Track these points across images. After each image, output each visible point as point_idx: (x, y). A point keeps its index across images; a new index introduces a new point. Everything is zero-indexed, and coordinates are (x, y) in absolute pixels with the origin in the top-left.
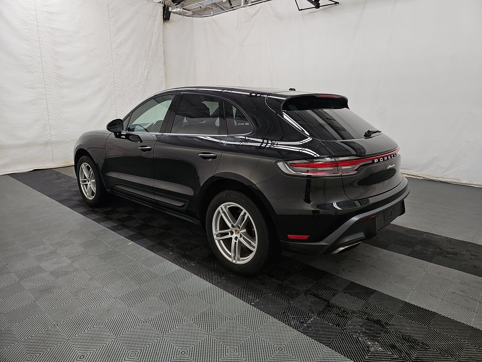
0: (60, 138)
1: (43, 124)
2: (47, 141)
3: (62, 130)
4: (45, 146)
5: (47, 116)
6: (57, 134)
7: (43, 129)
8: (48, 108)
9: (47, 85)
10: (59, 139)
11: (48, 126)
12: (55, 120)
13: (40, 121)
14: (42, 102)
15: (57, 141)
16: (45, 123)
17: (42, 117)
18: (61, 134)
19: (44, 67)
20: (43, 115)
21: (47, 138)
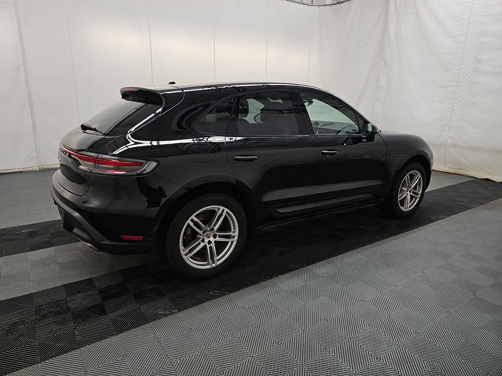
0: (457, 141)
1: (442, 125)
2: (441, 142)
3: (461, 133)
4: (439, 147)
5: (449, 117)
6: (454, 137)
7: (442, 129)
8: (453, 109)
9: (460, 82)
10: (455, 143)
11: (448, 127)
12: (456, 121)
13: (441, 121)
14: (449, 101)
15: (452, 144)
16: (445, 124)
17: (444, 118)
18: (458, 137)
19: (462, 63)
20: (446, 115)
21: (442, 140)
